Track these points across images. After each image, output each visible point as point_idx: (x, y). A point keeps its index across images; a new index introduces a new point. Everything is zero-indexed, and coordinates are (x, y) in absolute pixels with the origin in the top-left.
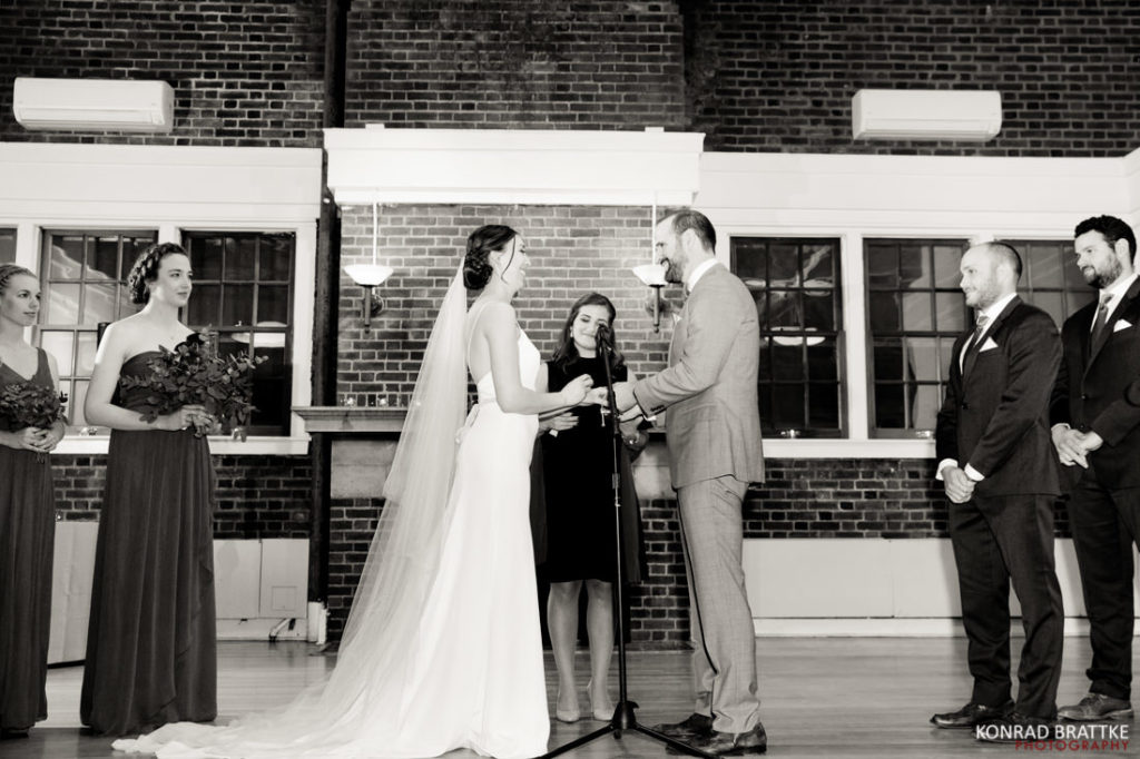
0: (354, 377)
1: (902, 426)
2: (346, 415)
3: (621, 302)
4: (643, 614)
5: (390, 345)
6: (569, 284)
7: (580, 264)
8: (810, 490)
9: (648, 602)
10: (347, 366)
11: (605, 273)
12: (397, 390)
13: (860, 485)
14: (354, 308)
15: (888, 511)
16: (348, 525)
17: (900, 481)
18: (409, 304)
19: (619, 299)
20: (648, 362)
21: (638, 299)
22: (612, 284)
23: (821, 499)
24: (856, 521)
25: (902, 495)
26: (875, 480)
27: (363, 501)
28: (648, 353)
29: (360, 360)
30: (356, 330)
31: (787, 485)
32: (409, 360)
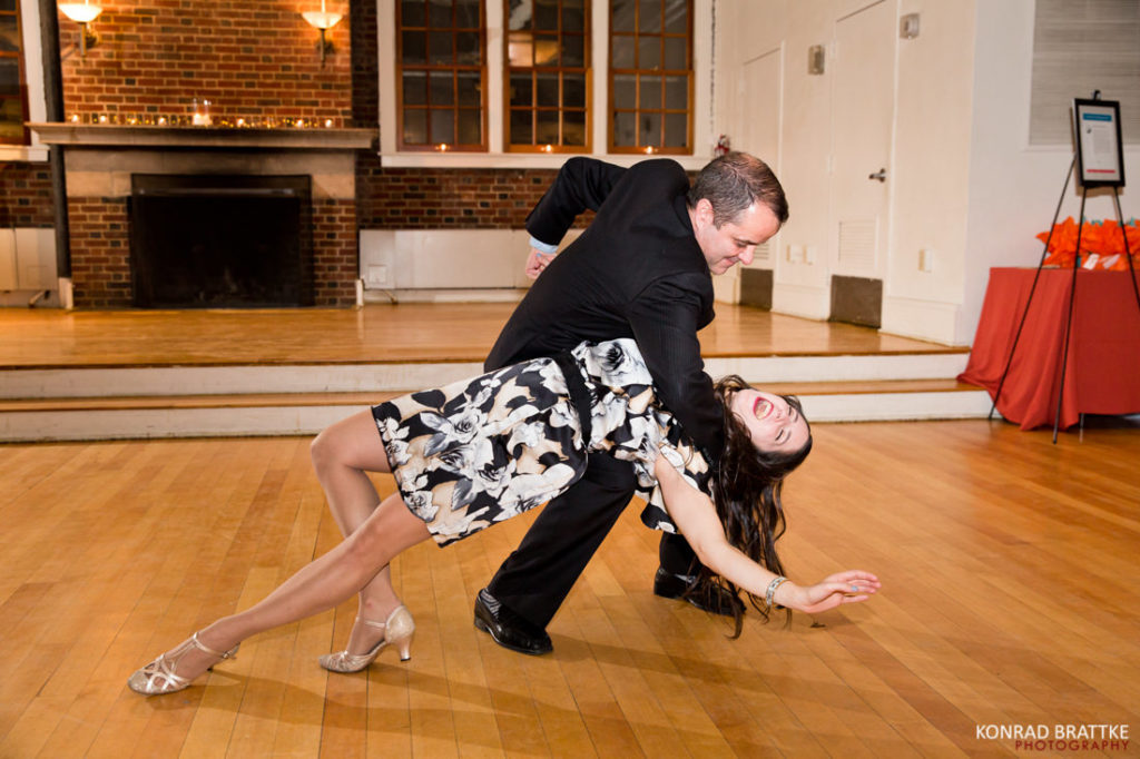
0: (78, 98)
1: (530, 143)
2: (73, 131)
3: (297, 40)
4: (321, 285)
5: (106, 72)
6: (254, 24)
7: (263, 8)
8: (456, 192)
9: (324, 277)
10: (72, 89)
11: (283, 16)
12: (116, 110)
13: (495, 189)
14: (72, 40)
15: (515, 208)
16: (84, 218)
17: (526, 186)
18: (120, 38)
19: (295, 38)
20: (321, 90)
22: (289, 25)
23: (465, 200)
24: (492, 217)
25: (527, 196)
26: (507, 185)
27: (94, 199)
28: (320, 83)
29: (83, 85)
30: (76, 59)
31: (439, 188)
32: (124, 86)
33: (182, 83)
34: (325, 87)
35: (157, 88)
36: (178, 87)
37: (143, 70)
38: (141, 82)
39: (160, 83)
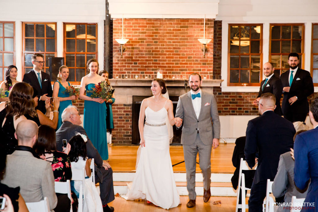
0: (118, 70)
2: (116, 81)
3: (194, 48)
5: (128, 60)
6: (179, 42)
7: (183, 36)
10: (116, 66)
11: (190, 39)
12: (130, 73)
14: (117, 50)
16: (117, 111)
18: (133, 48)
19: (194, 47)
20: (202, 65)
21: (200, 47)
22: (192, 42)
27: (121, 105)
28: (202, 63)
29: (119, 65)
30: (118, 56)
31: (243, 100)
32: (133, 65)
33: (153, 63)
34: (204, 64)
35: (144, 65)
36: (152, 65)
37: (140, 59)
38: (139, 63)
39: (146, 63)
